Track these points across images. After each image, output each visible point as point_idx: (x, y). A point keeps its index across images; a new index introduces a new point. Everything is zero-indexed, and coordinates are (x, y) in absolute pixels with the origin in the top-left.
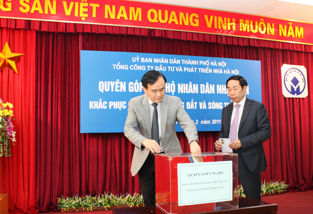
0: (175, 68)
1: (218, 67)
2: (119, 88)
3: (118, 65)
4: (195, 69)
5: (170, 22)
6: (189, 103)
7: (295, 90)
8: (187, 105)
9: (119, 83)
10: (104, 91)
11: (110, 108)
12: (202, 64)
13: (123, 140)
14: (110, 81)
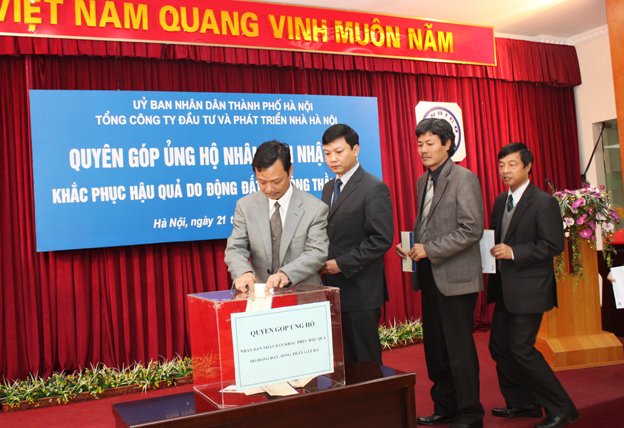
0: (216, 118)
1: (297, 113)
2: (110, 162)
3: (106, 116)
4: (256, 117)
5: (203, 31)
6: (246, 183)
8: (243, 187)
9: (109, 151)
10: (81, 167)
11: (94, 200)
12: (267, 108)
13: (123, 261)
14: (91, 148)
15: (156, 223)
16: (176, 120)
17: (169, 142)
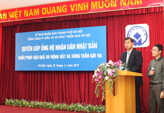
0: (54, 37)
2: (30, 50)
3: (29, 38)
4: (65, 36)
5: (52, 13)
6: (61, 55)
7: (137, 42)
8: (60, 56)
9: (29, 47)
10: (24, 51)
11: (26, 59)
12: (68, 33)
14: (26, 46)
15: (38, 65)
16: (44, 38)
17: (42, 44)
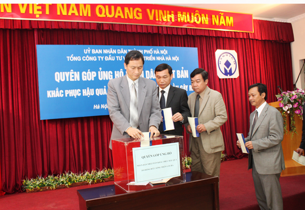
0: (122, 58)
1: (160, 55)
2: (73, 78)
3: (72, 56)
5: (116, 17)
7: (228, 72)
9: (73, 73)
10: (60, 81)
11: (66, 96)
12: (146, 53)
13: (79, 124)
14: (65, 71)
15: (95, 107)
16: (104, 59)
17: (100, 69)
